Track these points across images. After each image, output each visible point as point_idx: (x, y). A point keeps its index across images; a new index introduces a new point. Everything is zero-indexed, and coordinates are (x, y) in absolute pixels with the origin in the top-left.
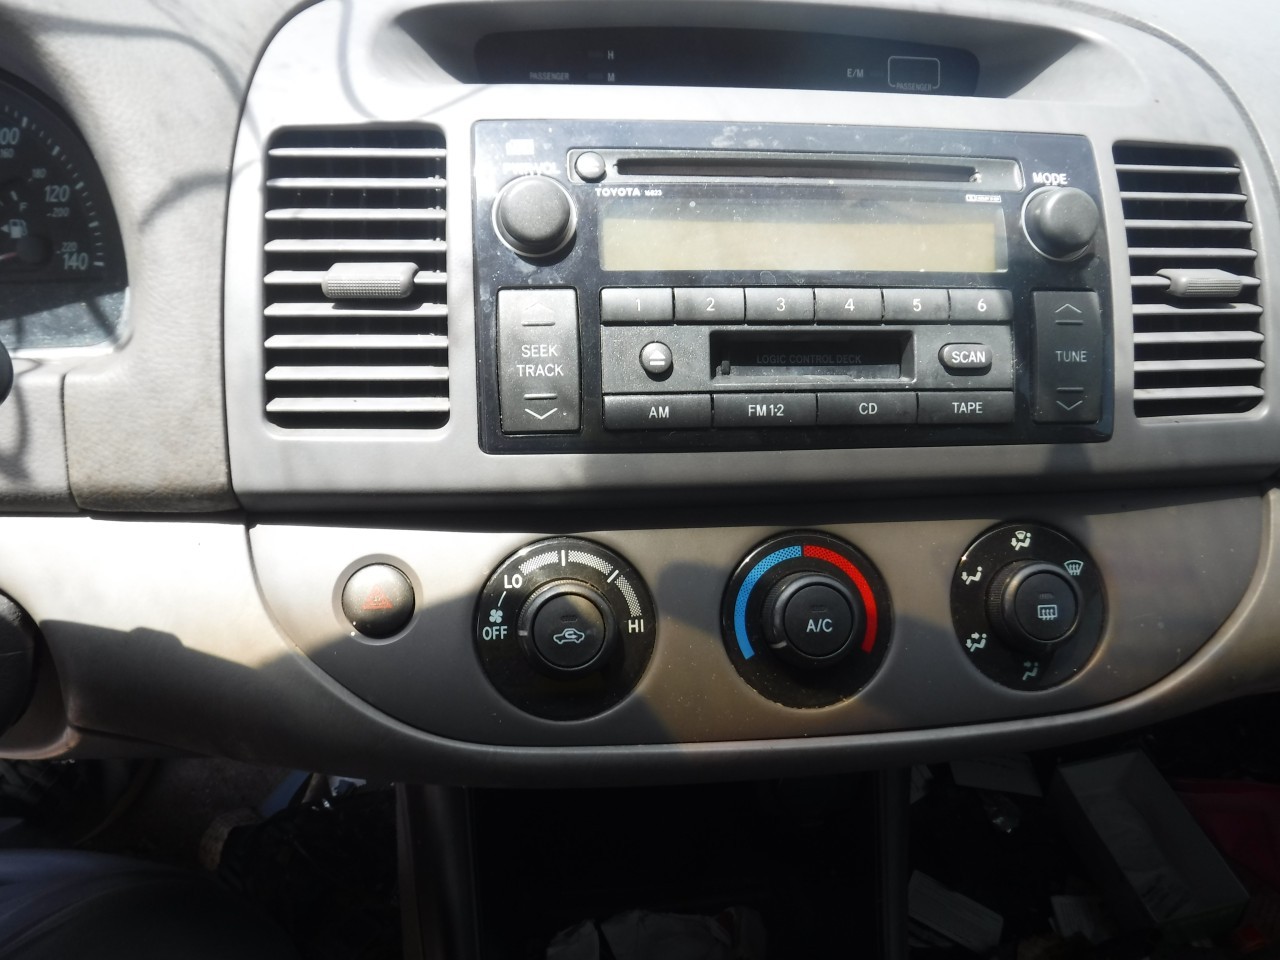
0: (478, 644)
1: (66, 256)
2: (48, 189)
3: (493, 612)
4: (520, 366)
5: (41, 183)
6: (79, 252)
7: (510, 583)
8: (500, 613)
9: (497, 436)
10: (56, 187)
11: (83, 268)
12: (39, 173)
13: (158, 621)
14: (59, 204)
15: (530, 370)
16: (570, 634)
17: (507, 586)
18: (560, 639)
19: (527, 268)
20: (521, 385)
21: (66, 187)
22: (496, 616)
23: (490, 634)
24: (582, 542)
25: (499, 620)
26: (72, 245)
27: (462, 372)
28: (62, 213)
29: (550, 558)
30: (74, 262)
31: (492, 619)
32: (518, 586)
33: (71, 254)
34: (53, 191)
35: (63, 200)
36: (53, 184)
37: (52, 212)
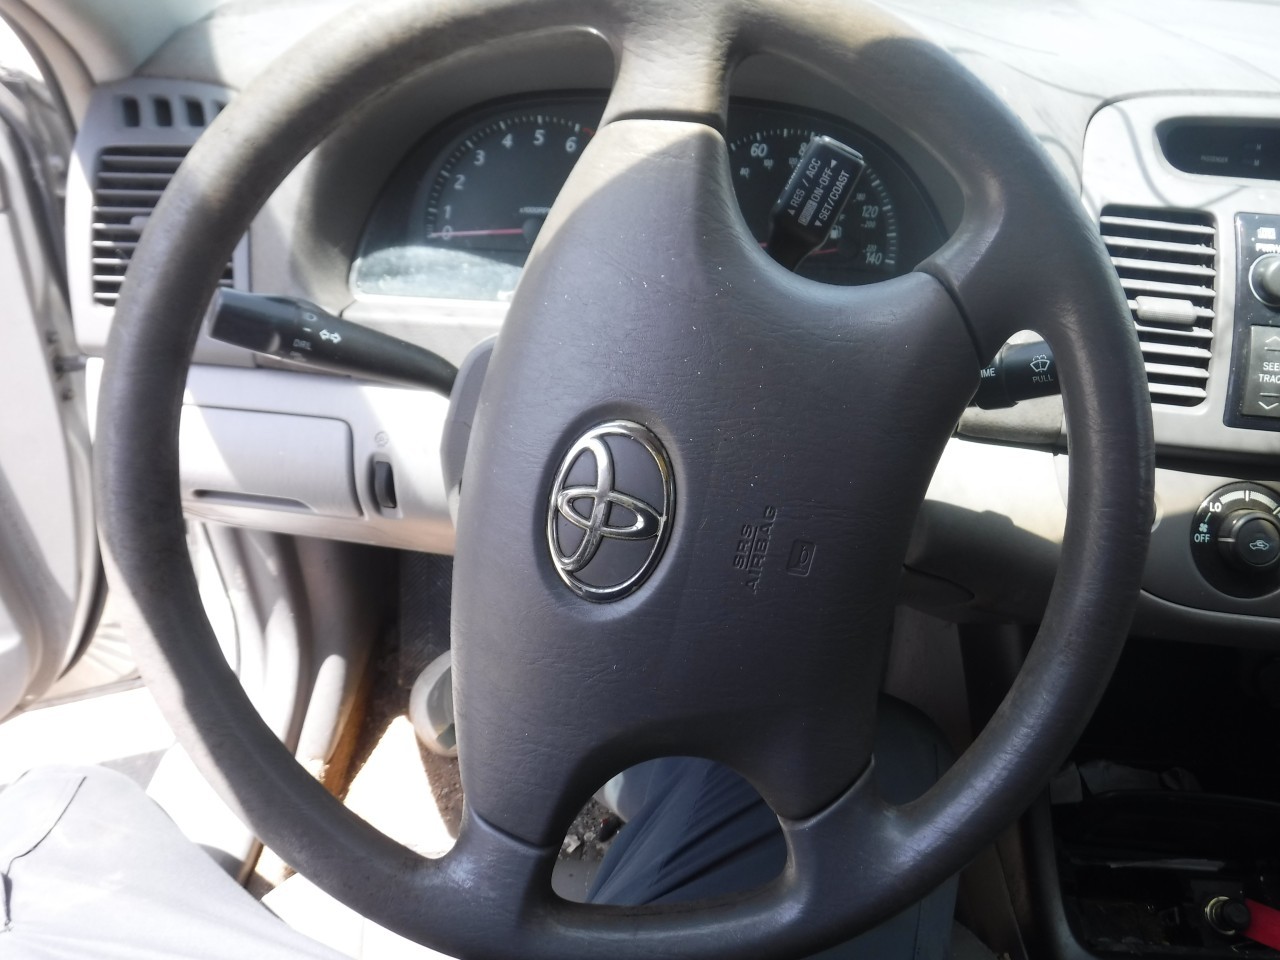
0: (1193, 543)
1: (868, 254)
2: (865, 208)
3: (1202, 525)
4: (1261, 375)
5: (861, 204)
6: (877, 252)
7: (1213, 508)
8: (1206, 526)
9: (1237, 416)
10: (870, 207)
11: (877, 263)
12: (861, 197)
13: (1000, 508)
14: (870, 219)
15: (1267, 378)
16: (1260, 544)
17: (1211, 510)
18: (1254, 546)
19: (1269, 314)
20: (1260, 387)
21: (877, 208)
22: (1203, 527)
23: (1199, 538)
24: (1260, 487)
25: (1205, 531)
26: (872, 248)
27: (1219, 375)
28: (871, 225)
29: (1238, 495)
30: (872, 258)
31: (1201, 529)
32: (1218, 510)
33: (872, 254)
34: (867, 210)
35: (873, 216)
36: (868, 204)
37: (865, 223)
